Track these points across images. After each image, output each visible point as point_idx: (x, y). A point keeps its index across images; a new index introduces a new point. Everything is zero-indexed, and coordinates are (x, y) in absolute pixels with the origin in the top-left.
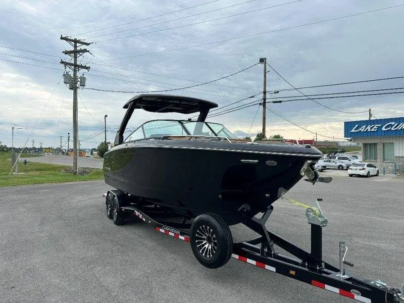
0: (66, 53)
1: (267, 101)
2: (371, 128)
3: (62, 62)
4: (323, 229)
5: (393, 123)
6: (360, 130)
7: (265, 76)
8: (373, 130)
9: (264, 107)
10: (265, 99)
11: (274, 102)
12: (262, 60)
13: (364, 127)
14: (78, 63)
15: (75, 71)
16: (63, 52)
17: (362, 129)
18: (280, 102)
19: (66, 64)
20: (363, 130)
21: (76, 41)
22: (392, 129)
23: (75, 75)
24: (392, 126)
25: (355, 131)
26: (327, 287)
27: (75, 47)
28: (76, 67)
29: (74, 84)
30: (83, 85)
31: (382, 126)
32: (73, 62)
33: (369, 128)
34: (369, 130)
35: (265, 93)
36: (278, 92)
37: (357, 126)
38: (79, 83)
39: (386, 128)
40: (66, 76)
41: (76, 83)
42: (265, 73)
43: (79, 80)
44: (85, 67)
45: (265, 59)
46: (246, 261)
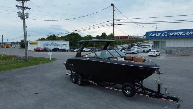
1: (115, 24)
2: (157, 35)
3: (16, 6)
4: (161, 85)
5: (166, 33)
6: (153, 35)
7: (114, 12)
8: (158, 35)
9: (114, 27)
10: (114, 23)
11: (118, 25)
12: (112, 5)
13: (154, 34)
14: (24, 6)
15: (23, 10)
17: (154, 35)
18: (121, 25)
19: (18, 7)
22: (166, 35)
23: (23, 12)
24: (165, 34)
25: (151, 36)
26: (163, 99)
28: (24, 8)
29: (23, 17)
30: (27, 17)
31: (161, 34)
32: (22, 6)
33: (156, 35)
34: (156, 36)
35: (114, 20)
36: (120, 20)
37: (151, 34)
39: (163, 35)
40: (19, 13)
41: (24, 16)
42: (114, 11)
43: (25, 14)
44: (28, 8)
45: (114, 4)
46: (140, 95)
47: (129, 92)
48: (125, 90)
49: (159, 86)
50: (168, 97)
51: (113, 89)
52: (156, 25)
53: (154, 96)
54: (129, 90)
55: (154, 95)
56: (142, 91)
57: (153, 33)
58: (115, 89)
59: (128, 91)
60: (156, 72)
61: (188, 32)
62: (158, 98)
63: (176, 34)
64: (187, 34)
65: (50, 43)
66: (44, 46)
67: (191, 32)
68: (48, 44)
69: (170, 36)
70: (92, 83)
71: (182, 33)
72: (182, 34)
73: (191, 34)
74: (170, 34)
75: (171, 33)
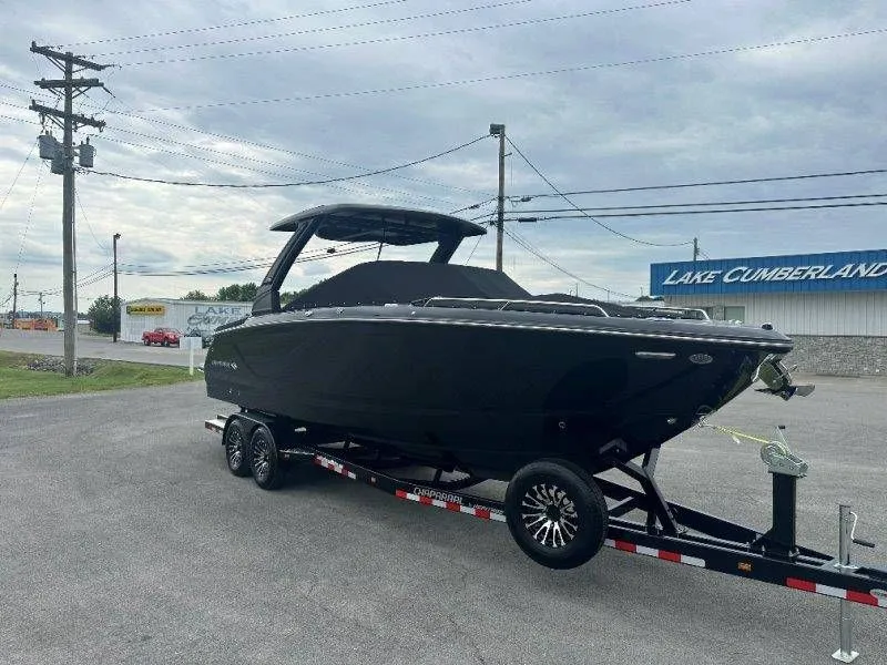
0: (44, 84)
1: (505, 216)
2: (703, 278)
3: (35, 107)
5: (744, 269)
6: (681, 280)
7: (502, 165)
8: (705, 281)
9: (500, 229)
10: (501, 213)
11: (521, 220)
12: (496, 130)
13: (690, 274)
14: (75, 111)
15: (68, 130)
16: (37, 83)
17: (686, 279)
18: (533, 220)
19: (44, 111)
20: (686, 282)
21: (70, 59)
22: (743, 280)
23: (68, 138)
24: (740, 273)
25: (672, 283)
26: (820, 588)
27: (69, 72)
28: (71, 120)
29: (64, 159)
30: (87, 162)
31: (723, 274)
32: (61, 108)
33: (698, 277)
34: (699, 281)
35: (501, 199)
36: (528, 199)
37: (675, 272)
38: (77, 159)
39: (730, 277)
40: (46, 142)
41: (71, 159)
42: (502, 157)
43: (78, 151)
44: (92, 122)
45: (503, 126)
46: (634, 551)
47: (557, 527)
48: (526, 510)
49: (784, 488)
50: (857, 572)
51: (453, 507)
52: (696, 240)
53: (746, 567)
54: (554, 514)
55: (747, 559)
56: (651, 521)
57: (682, 267)
58: (463, 509)
59: (548, 524)
60: (762, 384)
61: (850, 266)
63: (790, 274)
64: (845, 275)
65: (221, 312)
66: (193, 321)
67: (862, 267)
68: (211, 314)
69: (762, 282)
70: (330, 471)
71: (821, 268)
72: (821, 276)
73: (862, 275)
74: (764, 274)
75: (766, 270)
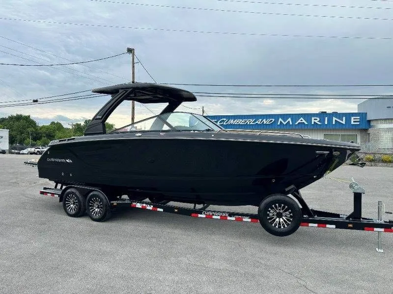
5: (225, 119)
7: (133, 67)
12: (130, 51)
22: (224, 124)
24: (224, 121)
26: (375, 229)
31: (217, 121)
39: (220, 123)
42: (133, 63)
45: (134, 49)
46: (308, 226)
47: (281, 220)
49: (358, 197)
51: (224, 218)
52: (203, 107)
53: (351, 226)
58: (229, 218)
61: (260, 120)
62: (364, 230)
63: (241, 122)
64: (259, 123)
67: (264, 120)
69: (231, 125)
71: (251, 120)
72: (251, 123)
73: (265, 123)
74: (232, 121)
75: (233, 120)
